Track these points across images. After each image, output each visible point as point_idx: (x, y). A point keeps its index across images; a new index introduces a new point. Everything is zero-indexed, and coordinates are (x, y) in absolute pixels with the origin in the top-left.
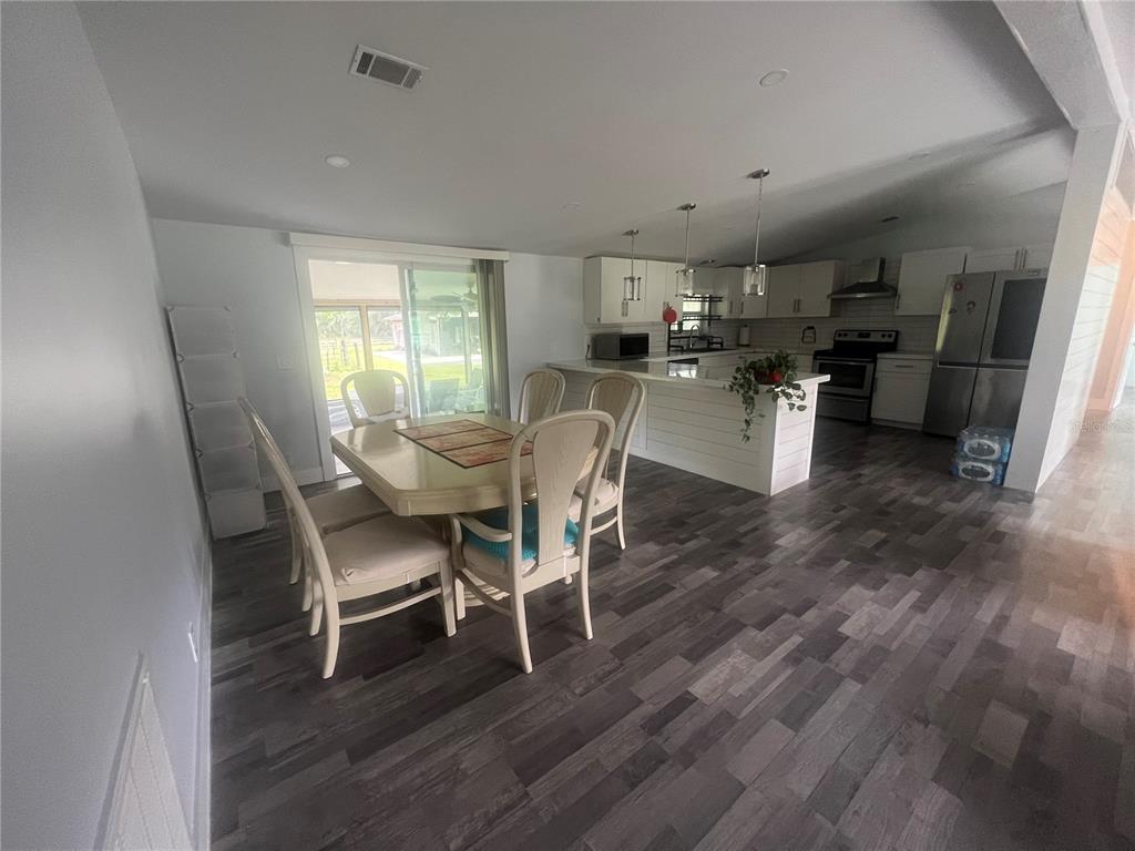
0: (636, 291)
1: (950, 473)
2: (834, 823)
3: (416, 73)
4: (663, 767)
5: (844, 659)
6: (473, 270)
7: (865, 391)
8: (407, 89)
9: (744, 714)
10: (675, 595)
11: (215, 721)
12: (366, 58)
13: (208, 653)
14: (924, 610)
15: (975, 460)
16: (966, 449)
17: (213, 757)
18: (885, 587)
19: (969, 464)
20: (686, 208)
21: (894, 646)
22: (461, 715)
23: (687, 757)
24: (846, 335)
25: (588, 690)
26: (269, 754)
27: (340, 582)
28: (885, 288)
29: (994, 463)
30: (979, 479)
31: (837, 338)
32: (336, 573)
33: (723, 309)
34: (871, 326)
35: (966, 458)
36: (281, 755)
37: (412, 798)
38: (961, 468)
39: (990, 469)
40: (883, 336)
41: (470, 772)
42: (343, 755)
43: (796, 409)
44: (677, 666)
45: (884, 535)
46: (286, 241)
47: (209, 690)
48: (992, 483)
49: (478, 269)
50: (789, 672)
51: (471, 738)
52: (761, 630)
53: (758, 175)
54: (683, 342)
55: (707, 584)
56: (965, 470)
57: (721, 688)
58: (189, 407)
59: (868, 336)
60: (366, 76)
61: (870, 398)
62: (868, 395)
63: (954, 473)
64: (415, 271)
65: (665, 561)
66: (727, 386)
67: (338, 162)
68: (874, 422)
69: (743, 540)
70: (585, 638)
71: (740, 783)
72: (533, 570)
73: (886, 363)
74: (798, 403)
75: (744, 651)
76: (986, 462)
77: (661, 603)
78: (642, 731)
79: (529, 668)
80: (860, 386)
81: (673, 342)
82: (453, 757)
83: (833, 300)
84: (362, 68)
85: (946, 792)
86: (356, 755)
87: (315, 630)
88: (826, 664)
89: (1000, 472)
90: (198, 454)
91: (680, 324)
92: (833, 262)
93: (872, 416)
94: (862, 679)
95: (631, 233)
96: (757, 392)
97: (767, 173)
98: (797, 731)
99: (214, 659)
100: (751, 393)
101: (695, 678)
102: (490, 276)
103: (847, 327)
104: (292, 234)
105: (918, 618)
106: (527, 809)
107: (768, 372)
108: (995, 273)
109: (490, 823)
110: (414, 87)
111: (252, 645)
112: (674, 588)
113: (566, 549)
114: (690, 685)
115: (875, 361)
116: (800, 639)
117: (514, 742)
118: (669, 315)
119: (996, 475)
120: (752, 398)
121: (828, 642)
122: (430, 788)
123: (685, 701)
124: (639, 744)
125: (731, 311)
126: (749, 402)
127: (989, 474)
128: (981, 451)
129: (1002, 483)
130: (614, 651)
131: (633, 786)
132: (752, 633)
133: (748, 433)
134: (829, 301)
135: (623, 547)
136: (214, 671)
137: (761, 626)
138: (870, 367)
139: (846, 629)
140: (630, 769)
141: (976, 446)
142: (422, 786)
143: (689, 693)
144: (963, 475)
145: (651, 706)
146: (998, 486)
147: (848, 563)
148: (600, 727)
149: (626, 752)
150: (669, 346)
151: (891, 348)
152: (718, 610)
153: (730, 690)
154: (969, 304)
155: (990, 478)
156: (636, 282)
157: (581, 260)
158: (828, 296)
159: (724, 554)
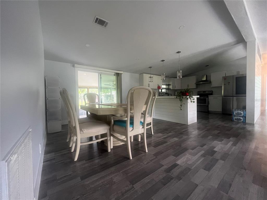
0: (152, 80)
1: (232, 120)
2: (227, 193)
3: (107, 23)
4: (173, 180)
5: (217, 156)
6: (115, 75)
7: (206, 104)
8: (105, 27)
9: (193, 168)
10: (168, 143)
11: (43, 170)
12: (97, 19)
13: (43, 156)
14: (235, 145)
15: (237, 116)
16: (235, 114)
17: (41, 179)
18: (223, 141)
19: (236, 117)
20: (162, 61)
21: (230, 153)
22: (113, 169)
23: (179, 178)
24: (200, 92)
25: (148, 163)
26: (58, 178)
27: (82, 132)
28: (208, 81)
29: (242, 117)
30: (239, 121)
31: (198, 93)
32: (81, 130)
33: (171, 87)
34: (206, 90)
35: (235, 116)
36: (61, 178)
37: (99, 188)
38: (234, 119)
39: (242, 118)
40: (209, 92)
41: (116, 182)
42: (79, 178)
43: (192, 102)
44: (172, 158)
45: (219, 131)
46: (73, 66)
47: (42, 164)
48: (243, 122)
49: (116, 75)
50: (203, 159)
51: (116, 174)
52: (193, 150)
53: (178, 52)
54: (162, 94)
55: (176, 141)
56: (235, 119)
57: (185, 162)
58: (47, 99)
59: (205, 92)
60: (97, 24)
61: (208, 106)
62: (207, 105)
63: (233, 120)
64: (102, 75)
65: (164, 137)
66: (175, 97)
67: (87, 45)
68: (210, 112)
69: (183, 133)
70: (145, 152)
71: (196, 184)
72: (132, 130)
73: (211, 97)
74: (193, 101)
75: (189, 154)
76: (240, 116)
77: (165, 145)
78: (165, 172)
79: (131, 158)
80: (205, 103)
81: (160, 94)
82: (111, 178)
83: (196, 84)
84: (96, 22)
85: (258, 186)
86: (83, 178)
87: (73, 150)
88: (213, 157)
89: (244, 119)
90: (47, 110)
91: (161, 90)
92: (195, 76)
93: (209, 110)
94: (224, 160)
95: (150, 67)
96: (183, 98)
97: (180, 52)
98: (209, 171)
99: (44, 157)
100: (181, 98)
101: (178, 160)
102: (119, 77)
103: (200, 90)
104: (75, 64)
105: (234, 147)
106: (133, 191)
107: (185, 93)
108: (233, 76)
109: (123, 195)
110: (106, 27)
111: (55, 154)
112: (167, 142)
113: (140, 126)
114: (176, 162)
115: (208, 97)
116: (204, 152)
117: (128, 175)
118: (159, 87)
119: (243, 120)
120: (182, 99)
121: (212, 152)
122: (105, 186)
123: (175, 165)
124: (165, 175)
125: (173, 88)
126: (181, 100)
127: (241, 120)
128: (239, 114)
129: (245, 122)
130: (154, 155)
131: (165, 185)
132: (190, 151)
133: (181, 108)
134: (195, 84)
135: (153, 134)
136: (44, 160)
137: (193, 149)
138: (207, 98)
139: (215, 149)
140: (163, 181)
141: (237, 113)
142: (102, 186)
143: (176, 163)
144: (235, 120)
145: (166, 166)
146: (244, 122)
147: (212, 137)
148: (152, 171)
149: (161, 177)
150: (159, 95)
151: (212, 94)
152: (180, 146)
153: (188, 163)
154: (228, 82)
155: (242, 120)
156: (152, 78)
157: (139, 75)
158: (195, 83)
159: (179, 135)
